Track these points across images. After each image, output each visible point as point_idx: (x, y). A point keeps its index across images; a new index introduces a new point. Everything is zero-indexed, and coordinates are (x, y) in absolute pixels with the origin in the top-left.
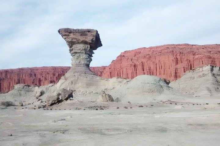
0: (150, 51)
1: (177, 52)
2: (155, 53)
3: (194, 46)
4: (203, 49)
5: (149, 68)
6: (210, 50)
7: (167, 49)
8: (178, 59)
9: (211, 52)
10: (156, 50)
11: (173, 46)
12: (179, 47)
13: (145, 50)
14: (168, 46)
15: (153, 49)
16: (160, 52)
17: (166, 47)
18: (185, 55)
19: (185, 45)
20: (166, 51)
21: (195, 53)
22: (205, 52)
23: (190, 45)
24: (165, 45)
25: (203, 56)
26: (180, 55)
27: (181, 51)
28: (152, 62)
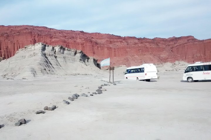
0: (8, 30)
1: (36, 34)
2: (13, 32)
3: (52, 30)
4: (60, 33)
5: (7, 48)
6: (65, 35)
7: (26, 29)
8: (35, 40)
9: (66, 37)
10: (14, 29)
11: (32, 28)
12: (38, 29)
13: (3, 28)
14: (27, 27)
15: (12, 28)
16: (19, 32)
17: (25, 27)
18: (42, 37)
19: (43, 28)
20: (25, 31)
21: (52, 36)
22: (61, 36)
23: (48, 28)
24: (24, 26)
25: (59, 40)
26: (38, 37)
27: (39, 33)
28: (10, 41)
